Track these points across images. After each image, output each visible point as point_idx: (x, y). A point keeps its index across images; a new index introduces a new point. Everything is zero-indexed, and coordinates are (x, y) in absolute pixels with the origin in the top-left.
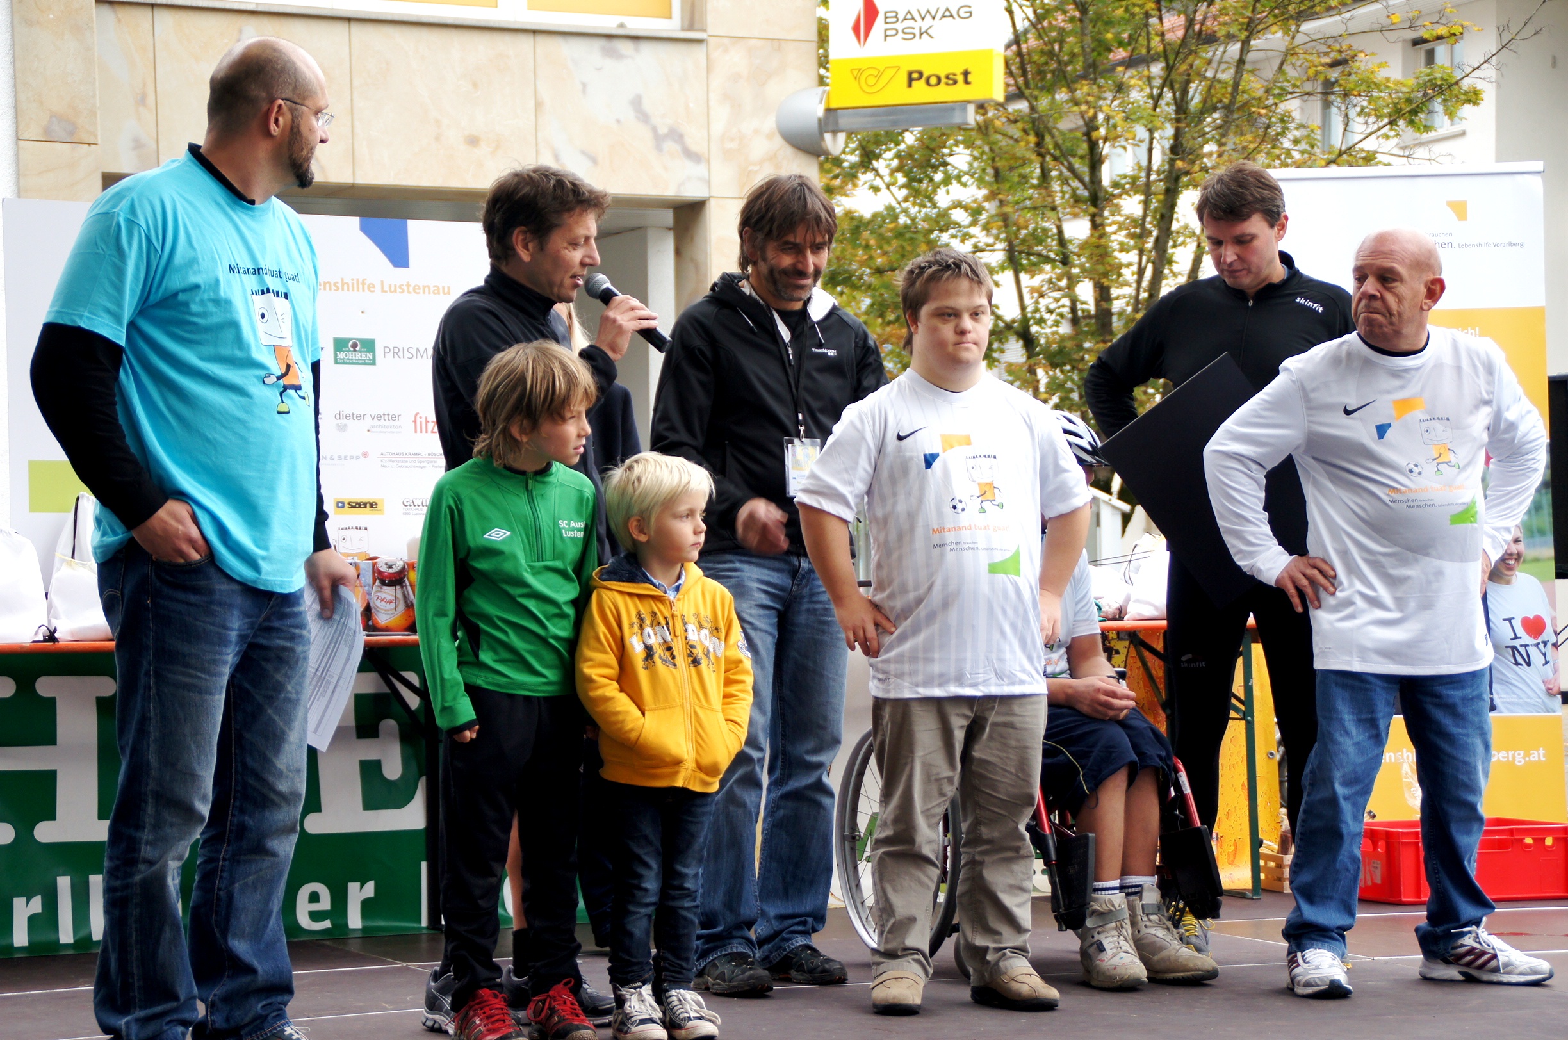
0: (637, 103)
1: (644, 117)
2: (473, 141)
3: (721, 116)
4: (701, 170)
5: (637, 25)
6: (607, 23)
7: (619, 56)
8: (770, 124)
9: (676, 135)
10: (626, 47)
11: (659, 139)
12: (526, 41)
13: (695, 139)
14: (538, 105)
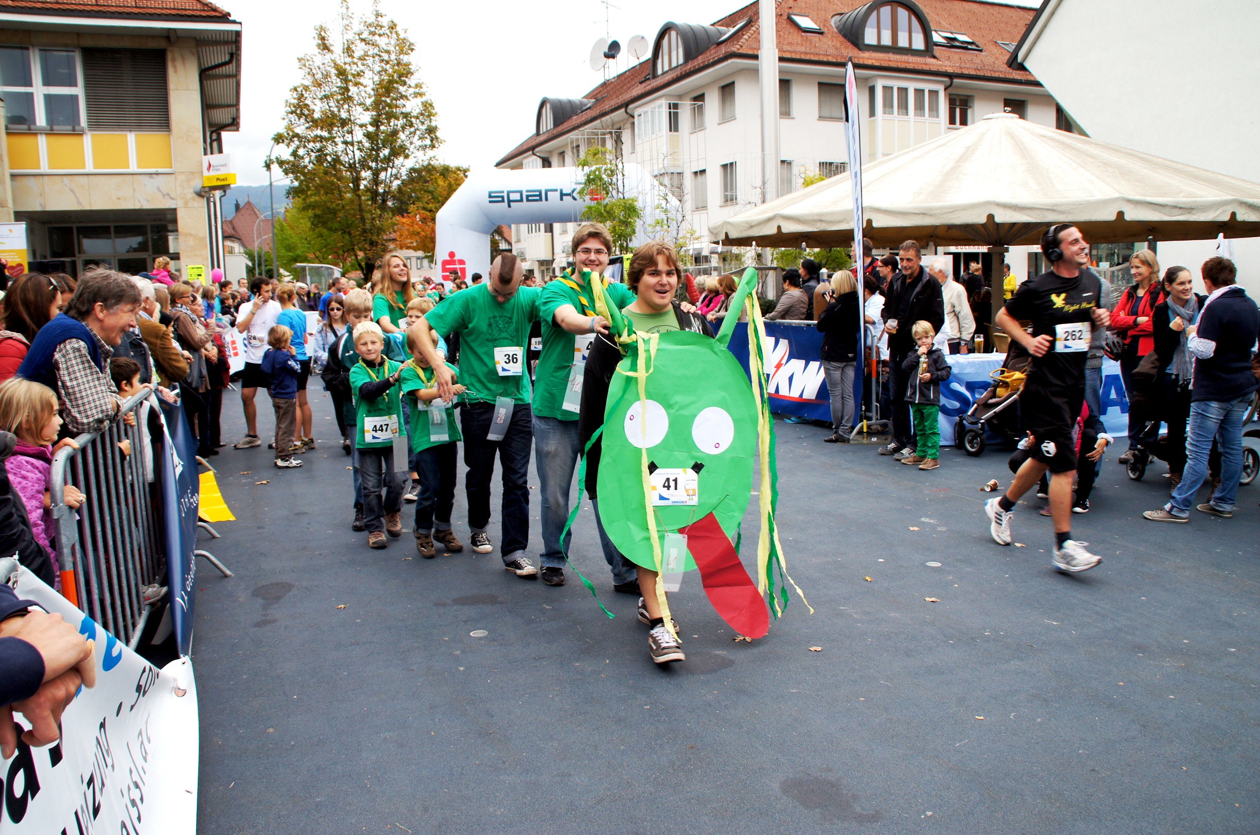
0: (158, 188)
1: (160, 191)
2: (119, 199)
3: (179, 190)
4: (174, 202)
5: (160, 170)
6: (153, 170)
7: (153, 178)
8: (192, 191)
9: (168, 195)
10: (155, 176)
11: (164, 195)
12: (130, 177)
13: (173, 195)
14: (134, 190)
